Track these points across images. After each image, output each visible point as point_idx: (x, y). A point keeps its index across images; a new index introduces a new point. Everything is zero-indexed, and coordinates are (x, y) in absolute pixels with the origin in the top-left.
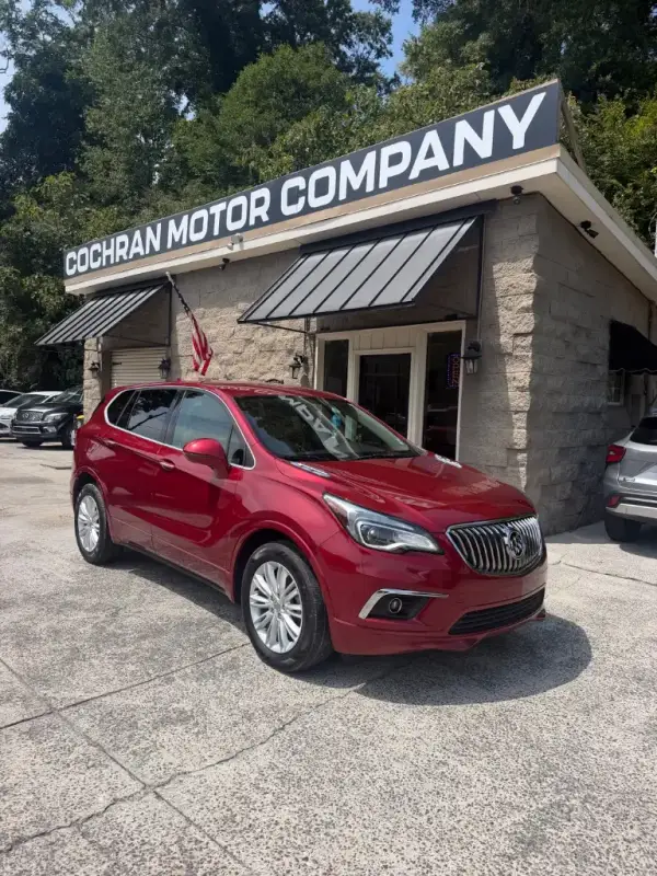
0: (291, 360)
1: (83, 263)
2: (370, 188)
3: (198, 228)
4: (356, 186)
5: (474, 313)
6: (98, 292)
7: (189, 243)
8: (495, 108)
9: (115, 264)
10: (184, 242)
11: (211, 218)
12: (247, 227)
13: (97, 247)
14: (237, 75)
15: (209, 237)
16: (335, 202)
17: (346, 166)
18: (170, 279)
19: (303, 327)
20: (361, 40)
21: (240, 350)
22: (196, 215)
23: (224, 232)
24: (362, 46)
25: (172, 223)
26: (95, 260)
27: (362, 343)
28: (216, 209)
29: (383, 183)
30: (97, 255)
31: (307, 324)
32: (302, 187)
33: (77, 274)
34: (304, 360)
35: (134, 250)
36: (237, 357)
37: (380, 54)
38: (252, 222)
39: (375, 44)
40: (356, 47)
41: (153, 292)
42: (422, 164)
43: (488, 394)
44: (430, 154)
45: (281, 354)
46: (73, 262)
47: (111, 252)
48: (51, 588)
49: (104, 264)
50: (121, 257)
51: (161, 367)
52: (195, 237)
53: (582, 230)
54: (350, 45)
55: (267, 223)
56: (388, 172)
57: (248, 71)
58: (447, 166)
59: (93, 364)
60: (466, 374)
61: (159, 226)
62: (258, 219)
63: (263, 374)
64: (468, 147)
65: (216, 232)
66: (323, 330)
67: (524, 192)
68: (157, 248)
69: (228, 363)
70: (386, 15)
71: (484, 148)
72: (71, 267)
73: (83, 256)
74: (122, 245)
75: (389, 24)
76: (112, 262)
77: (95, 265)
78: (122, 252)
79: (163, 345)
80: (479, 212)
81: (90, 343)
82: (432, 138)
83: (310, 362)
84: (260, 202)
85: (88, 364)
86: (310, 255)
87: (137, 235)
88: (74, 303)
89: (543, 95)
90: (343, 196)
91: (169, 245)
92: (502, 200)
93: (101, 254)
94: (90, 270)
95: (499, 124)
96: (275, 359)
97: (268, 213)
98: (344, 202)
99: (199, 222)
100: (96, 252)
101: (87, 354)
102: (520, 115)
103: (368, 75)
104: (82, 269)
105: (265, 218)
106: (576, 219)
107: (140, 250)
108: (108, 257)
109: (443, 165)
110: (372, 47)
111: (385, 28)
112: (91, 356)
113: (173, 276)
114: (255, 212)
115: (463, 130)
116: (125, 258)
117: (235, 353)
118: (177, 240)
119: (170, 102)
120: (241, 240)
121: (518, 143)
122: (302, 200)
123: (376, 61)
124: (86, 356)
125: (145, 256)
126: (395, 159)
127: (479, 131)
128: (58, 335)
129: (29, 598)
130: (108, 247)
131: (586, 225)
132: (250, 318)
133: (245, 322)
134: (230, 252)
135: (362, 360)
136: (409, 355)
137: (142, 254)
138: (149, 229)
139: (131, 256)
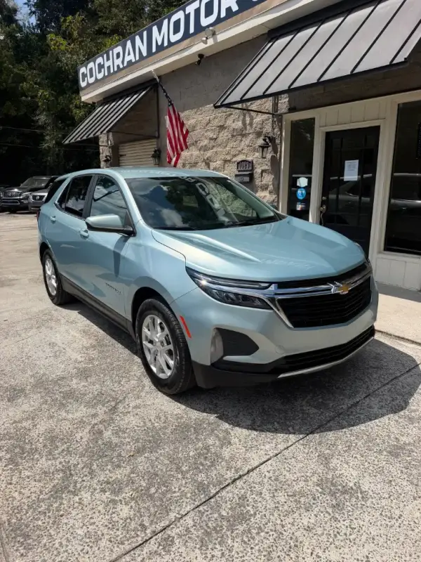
0: (260, 142)
1: (91, 76)
3: (176, 30)
6: (105, 99)
7: (171, 44)
9: (115, 72)
10: (166, 44)
12: (219, 20)
13: (99, 60)
15: (187, 35)
19: (270, 109)
21: (215, 137)
22: (174, 18)
25: (155, 29)
26: (100, 72)
27: (330, 119)
30: (101, 67)
31: (275, 105)
33: (89, 85)
34: (272, 140)
35: (127, 59)
36: (212, 143)
38: (223, 14)
41: (144, 92)
45: (251, 136)
46: (84, 76)
47: (110, 63)
49: (106, 74)
50: (118, 66)
51: (154, 156)
52: (174, 38)
55: (237, 13)
59: (106, 157)
63: (235, 156)
65: (192, 30)
68: (145, 54)
69: (205, 148)
72: (83, 80)
73: (91, 70)
76: (112, 71)
77: (100, 76)
78: (118, 62)
79: (155, 137)
81: (103, 139)
83: (278, 141)
85: (102, 157)
86: (277, 38)
87: (129, 44)
88: (90, 107)
91: (154, 50)
96: (247, 141)
99: (177, 23)
100: (99, 64)
101: (101, 149)
104: (92, 80)
107: (131, 58)
108: (109, 67)
112: (104, 151)
113: (159, 77)
116: (121, 66)
117: (211, 139)
118: (160, 43)
120: (214, 34)
124: (101, 151)
125: (136, 62)
128: (78, 135)
130: (108, 59)
133: (222, 106)
134: (205, 46)
135: (329, 136)
136: (378, 128)
137: (133, 60)
138: (137, 38)
139: (125, 64)
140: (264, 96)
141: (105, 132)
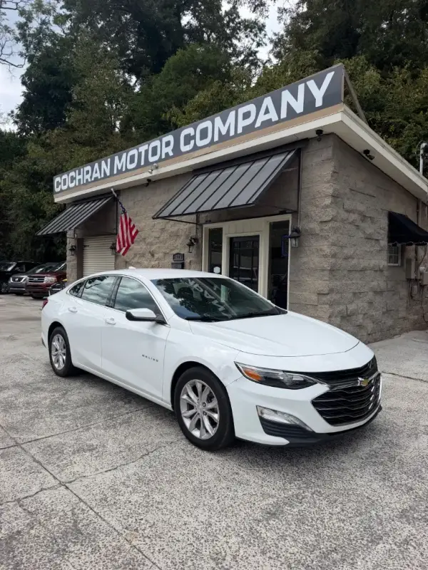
0: (188, 241)
1: (65, 184)
2: (232, 133)
3: (132, 161)
4: (224, 133)
5: (296, 209)
6: (74, 202)
7: (127, 170)
8: (305, 82)
9: (84, 184)
10: (124, 170)
11: (140, 154)
12: (160, 160)
13: (72, 174)
14: (164, 63)
15: (139, 166)
16: (212, 143)
17: (218, 120)
18: (114, 193)
19: (195, 221)
20: (247, 36)
21: (158, 236)
22: (131, 153)
23: (147, 163)
24: (247, 40)
25: (117, 158)
26: (72, 182)
27: (231, 230)
28: (143, 148)
29: (240, 131)
30: (73, 179)
31: (198, 218)
32: (192, 134)
33: (61, 191)
34: (196, 240)
35: (94, 175)
36: (156, 240)
37: (259, 45)
38: (163, 157)
39: (255, 39)
40: (243, 41)
41: (106, 201)
42: (262, 118)
43: (305, 260)
44: (267, 111)
45: (182, 237)
46: (59, 184)
47: (81, 177)
48: (31, 380)
49: (77, 184)
51: (111, 248)
52: (130, 167)
53: (364, 155)
54: (239, 40)
55: (173, 157)
56: (243, 123)
57: (172, 60)
58: (277, 119)
59: (72, 247)
60: (292, 247)
61: (109, 160)
62: (167, 154)
63: (172, 250)
64: (289, 107)
65: (142, 163)
66: (208, 222)
67: (324, 133)
68: (108, 174)
69: (151, 244)
70: (261, 20)
71: (299, 106)
72: (58, 187)
73: (65, 180)
74: (88, 172)
75: (264, 26)
76: (82, 183)
77: (72, 185)
78: (88, 177)
79: (113, 234)
80: (298, 147)
81: (70, 234)
82: (268, 101)
83: (200, 242)
84: (168, 144)
85: (69, 247)
86: (198, 176)
87: (96, 166)
88: (62, 207)
89: (333, 73)
90: (216, 139)
91: (115, 172)
92: (312, 138)
93: (75, 178)
94: (69, 188)
95: (308, 92)
96: (179, 241)
97: (173, 150)
98: (217, 142)
100: (72, 177)
101: (68, 240)
102: (319, 86)
103: (251, 58)
104: (65, 188)
105: (171, 154)
106: (361, 149)
107: (98, 175)
108: (80, 180)
109: (275, 118)
110: (254, 40)
111: (262, 28)
112: (70, 242)
113: (117, 191)
114: (165, 150)
115: (286, 96)
116: (89, 180)
117: (156, 238)
118: (119, 168)
119: (125, 81)
120: (157, 168)
121: (319, 103)
122: (192, 142)
123: (256, 49)
124: (68, 242)
125: (101, 179)
126: (247, 115)
127: (296, 96)
128: (50, 229)
129: (17, 385)
130: (79, 174)
131: (367, 152)
132: (160, 216)
133: (158, 218)
134: (151, 175)
135: (231, 240)
136: (258, 236)
137: (99, 177)
138: (103, 163)
139: (93, 179)
140: (182, 215)
141: (73, 228)
